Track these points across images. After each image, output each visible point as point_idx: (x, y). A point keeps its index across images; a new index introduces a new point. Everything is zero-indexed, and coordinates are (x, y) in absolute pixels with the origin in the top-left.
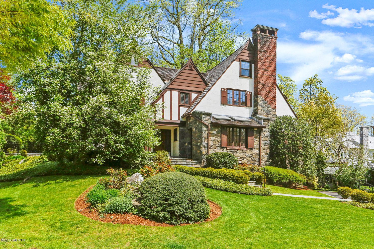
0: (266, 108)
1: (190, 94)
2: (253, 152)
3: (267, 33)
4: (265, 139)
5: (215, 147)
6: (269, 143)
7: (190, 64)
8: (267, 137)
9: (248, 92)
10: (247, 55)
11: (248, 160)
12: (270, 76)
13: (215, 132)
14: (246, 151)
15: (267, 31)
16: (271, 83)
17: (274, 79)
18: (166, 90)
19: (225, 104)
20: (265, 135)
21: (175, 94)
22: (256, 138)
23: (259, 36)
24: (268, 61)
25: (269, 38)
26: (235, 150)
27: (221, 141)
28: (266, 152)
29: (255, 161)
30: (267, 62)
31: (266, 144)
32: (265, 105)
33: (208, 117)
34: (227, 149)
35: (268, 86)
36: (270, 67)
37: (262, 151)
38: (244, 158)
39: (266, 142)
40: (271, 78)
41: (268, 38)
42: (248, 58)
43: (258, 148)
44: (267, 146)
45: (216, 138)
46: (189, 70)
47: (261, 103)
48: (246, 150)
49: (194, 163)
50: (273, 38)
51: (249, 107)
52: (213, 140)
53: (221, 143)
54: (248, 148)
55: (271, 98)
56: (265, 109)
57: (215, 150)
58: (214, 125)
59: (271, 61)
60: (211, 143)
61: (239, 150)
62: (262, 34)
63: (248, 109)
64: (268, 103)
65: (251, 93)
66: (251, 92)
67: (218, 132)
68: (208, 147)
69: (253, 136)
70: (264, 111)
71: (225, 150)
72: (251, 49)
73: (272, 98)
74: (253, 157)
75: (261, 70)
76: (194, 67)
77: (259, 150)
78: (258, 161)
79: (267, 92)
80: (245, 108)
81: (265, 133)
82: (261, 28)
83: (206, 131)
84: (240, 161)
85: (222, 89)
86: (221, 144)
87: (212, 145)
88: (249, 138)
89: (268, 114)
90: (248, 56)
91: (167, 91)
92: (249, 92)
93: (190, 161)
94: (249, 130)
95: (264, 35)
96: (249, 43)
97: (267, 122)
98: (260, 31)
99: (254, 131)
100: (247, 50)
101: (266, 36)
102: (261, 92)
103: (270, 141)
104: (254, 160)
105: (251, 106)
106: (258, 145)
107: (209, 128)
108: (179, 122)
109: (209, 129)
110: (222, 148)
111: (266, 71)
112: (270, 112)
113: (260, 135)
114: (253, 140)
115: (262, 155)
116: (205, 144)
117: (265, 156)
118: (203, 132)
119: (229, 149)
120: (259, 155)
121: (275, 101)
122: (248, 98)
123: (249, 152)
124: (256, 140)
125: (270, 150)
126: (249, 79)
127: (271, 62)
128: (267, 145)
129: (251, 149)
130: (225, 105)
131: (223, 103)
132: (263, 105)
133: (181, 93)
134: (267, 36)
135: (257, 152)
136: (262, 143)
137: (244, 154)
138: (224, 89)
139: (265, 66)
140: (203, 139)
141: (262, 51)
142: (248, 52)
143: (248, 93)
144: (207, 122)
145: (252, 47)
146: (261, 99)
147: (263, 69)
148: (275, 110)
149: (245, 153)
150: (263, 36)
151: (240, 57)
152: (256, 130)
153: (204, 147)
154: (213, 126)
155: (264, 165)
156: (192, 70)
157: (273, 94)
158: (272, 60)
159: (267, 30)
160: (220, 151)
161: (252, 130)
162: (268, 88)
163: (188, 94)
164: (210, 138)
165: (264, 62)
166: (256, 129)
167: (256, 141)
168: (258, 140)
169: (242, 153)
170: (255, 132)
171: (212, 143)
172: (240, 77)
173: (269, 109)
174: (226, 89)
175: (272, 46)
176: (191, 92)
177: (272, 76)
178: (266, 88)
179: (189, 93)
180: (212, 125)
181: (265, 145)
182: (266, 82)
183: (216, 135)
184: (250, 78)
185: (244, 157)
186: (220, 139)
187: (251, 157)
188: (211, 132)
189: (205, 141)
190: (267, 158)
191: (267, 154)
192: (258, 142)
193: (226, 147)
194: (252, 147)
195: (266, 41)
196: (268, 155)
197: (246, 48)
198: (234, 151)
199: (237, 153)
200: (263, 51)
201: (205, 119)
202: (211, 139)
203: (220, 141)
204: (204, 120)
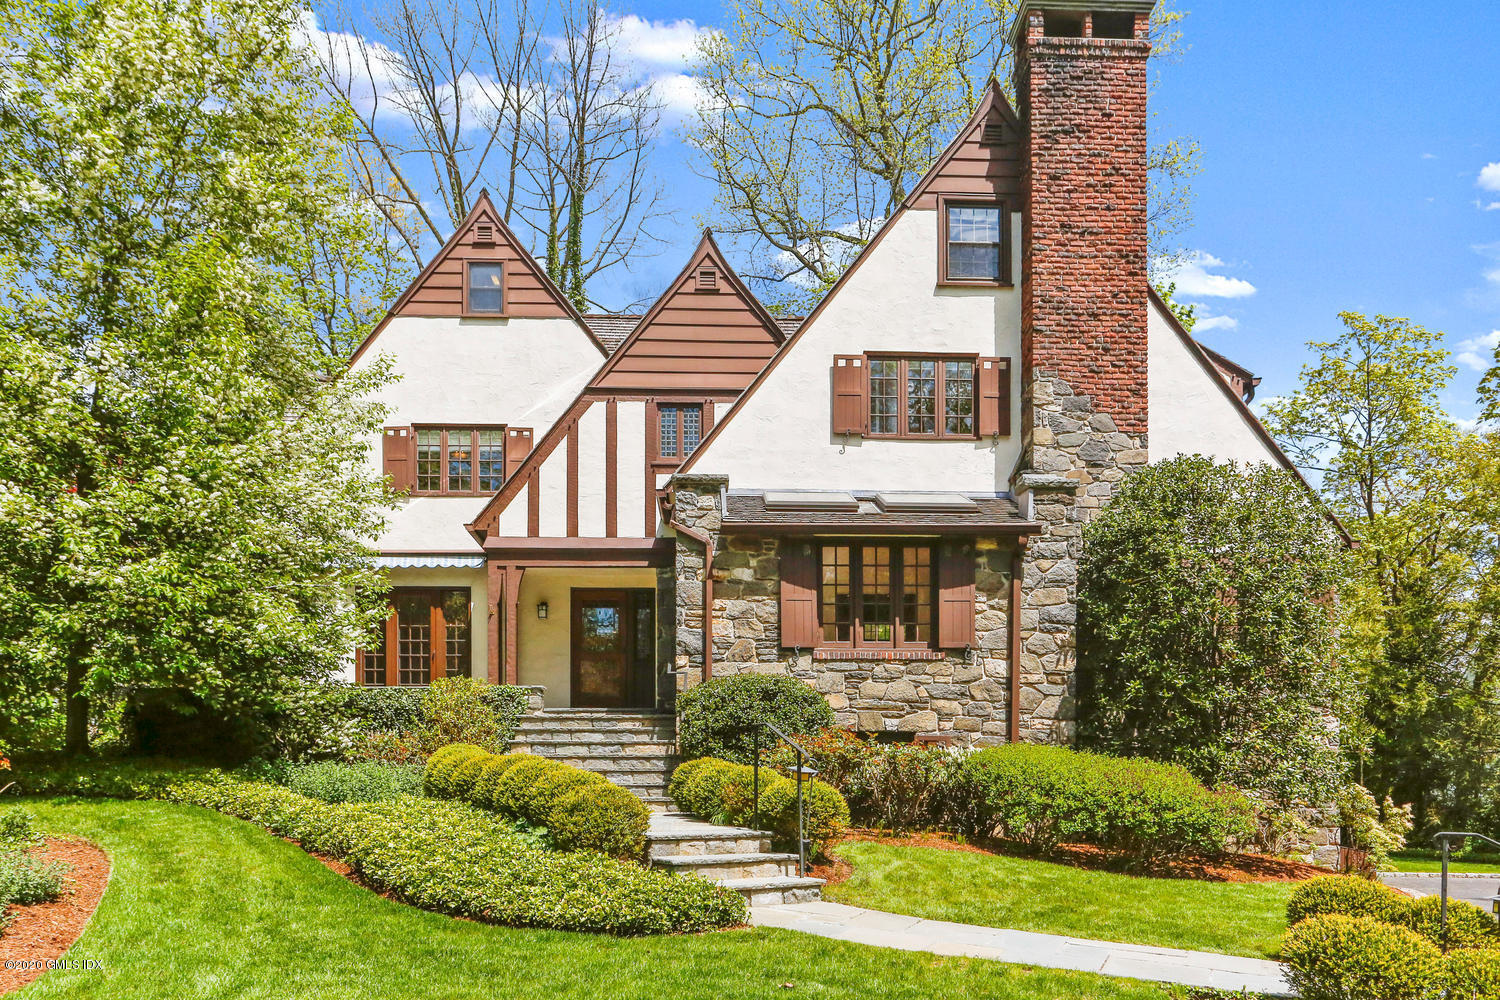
0: (1083, 436)
1: (706, 407)
2: (974, 670)
3: (1089, 31)
4: (1048, 596)
5: (748, 650)
6: (1072, 617)
7: (707, 262)
8: (1057, 583)
9: (987, 359)
10: (983, 168)
11: (943, 716)
12: (1110, 257)
13: (745, 574)
14: (929, 668)
15: (1089, 19)
16: (1115, 296)
17: (1131, 274)
18: (587, 398)
19: (853, 435)
20: (1049, 575)
21: (632, 414)
22: (991, 592)
23: (1040, 57)
24: (1091, 180)
25: (1102, 57)
26: (862, 660)
27: (779, 621)
28: (1051, 667)
29: (987, 718)
30: (1089, 186)
31: (1050, 624)
32: (1080, 418)
33: (707, 500)
34: (814, 660)
35: (1095, 316)
36: (1108, 209)
37: (1025, 660)
38: (915, 705)
39: (1054, 610)
40: (1116, 271)
41: (1091, 57)
42: (988, 187)
43: (1003, 645)
44: (1060, 636)
45: (754, 605)
46: (699, 292)
47: (1052, 408)
48: (929, 661)
49: (645, 738)
50: (1126, 53)
51: (993, 437)
52: (736, 614)
53: (779, 628)
54: (941, 650)
55: (1118, 375)
56: (1073, 439)
57: (748, 664)
58: (740, 538)
59: (1116, 178)
60: (721, 628)
61: (889, 661)
62: (1055, 40)
63: (987, 451)
64: (1097, 406)
65: (1003, 365)
66: (1002, 359)
67: (762, 573)
68: (704, 653)
69: (970, 581)
70: (1070, 450)
71: (804, 662)
72: (1007, 135)
73: (1121, 378)
74: (973, 698)
75: (1055, 236)
76: (725, 278)
77: (1010, 657)
78: (1003, 716)
79: (1090, 348)
80: (972, 445)
81: (1045, 564)
82: (1046, 14)
83: (694, 570)
84: (896, 721)
85: (837, 358)
86: (779, 635)
87: (732, 640)
88: (945, 594)
89: (1096, 465)
90: (988, 177)
91: (589, 404)
92: (993, 361)
93: (638, 726)
94: (947, 553)
95: (1066, 47)
96: (993, 107)
97: (1057, 501)
98: (1041, 30)
99: (980, 554)
100: (982, 145)
101: (1078, 47)
102: (1054, 351)
103: (1081, 605)
104: (981, 712)
105: (1005, 430)
106: (1003, 632)
107: (713, 552)
108: (649, 544)
109: (710, 559)
110: (785, 653)
111: (1082, 234)
112: (1112, 454)
113: (1015, 573)
114: (971, 602)
115: (1030, 684)
116: (687, 636)
117: (1045, 687)
118: (681, 579)
119: (826, 661)
120: (1009, 684)
121: (1140, 390)
122: (989, 389)
123: (948, 672)
124: (992, 602)
125: (1080, 657)
126: (993, 292)
127: (1111, 185)
128: (1060, 631)
129: (962, 653)
130: (853, 440)
131: (841, 429)
132: (1064, 420)
133: (660, 406)
134: (1089, 47)
135: (1000, 667)
136: (1028, 617)
137: (917, 684)
138: (849, 359)
139: (1074, 208)
140: (682, 612)
141: (1055, 132)
142: (986, 154)
143: (988, 365)
144: (704, 522)
145: (1009, 126)
146: (1051, 389)
147: (1063, 226)
148: (1137, 442)
149: (923, 678)
150: (1062, 51)
151: (941, 185)
152: (989, 552)
153: (687, 653)
154: (733, 543)
155: (1042, 736)
156: (716, 292)
157: (1129, 353)
158: (1117, 170)
159: (1083, 15)
160: (779, 669)
161: (966, 548)
162: (1094, 323)
163: (700, 406)
164: (718, 603)
165: (1069, 191)
166: (993, 546)
167: (992, 607)
168: (1004, 603)
169: (906, 678)
170: (982, 560)
171: (731, 631)
172: (940, 287)
173: (1098, 436)
174: (857, 357)
175: (1120, 97)
176: (709, 398)
177: (1122, 257)
178: (1086, 328)
179: (701, 404)
180: (730, 538)
181: (1049, 632)
182: (1081, 293)
183: (751, 589)
184: (1001, 286)
185: (916, 698)
186: (775, 610)
187: (963, 694)
188: (726, 573)
189: (693, 624)
190: (1057, 701)
191: (1058, 679)
192: (1000, 613)
193: (809, 650)
194: (961, 645)
195: (1080, 78)
196: (1064, 682)
197: (977, 136)
198: (854, 666)
199: (875, 679)
200: (1066, 132)
201: (691, 511)
202: (722, 609)
203: (773, 619)
204: (683, 515)
